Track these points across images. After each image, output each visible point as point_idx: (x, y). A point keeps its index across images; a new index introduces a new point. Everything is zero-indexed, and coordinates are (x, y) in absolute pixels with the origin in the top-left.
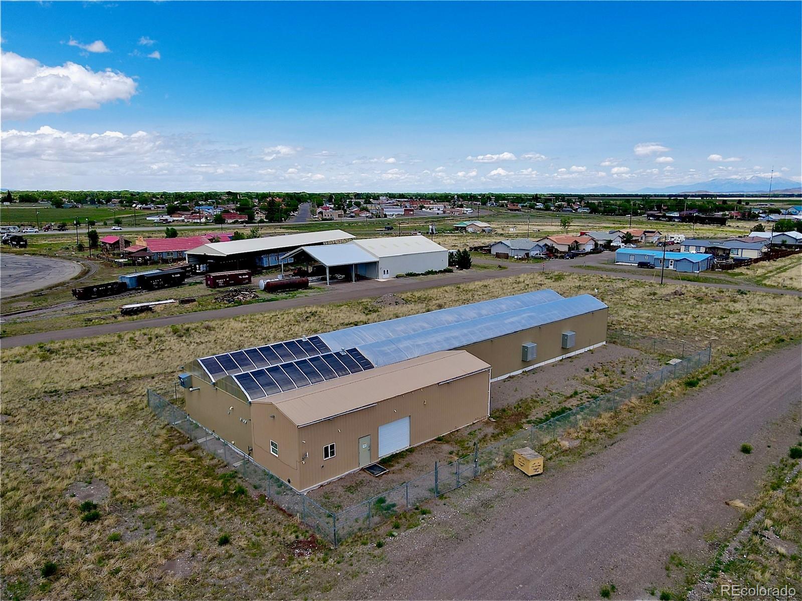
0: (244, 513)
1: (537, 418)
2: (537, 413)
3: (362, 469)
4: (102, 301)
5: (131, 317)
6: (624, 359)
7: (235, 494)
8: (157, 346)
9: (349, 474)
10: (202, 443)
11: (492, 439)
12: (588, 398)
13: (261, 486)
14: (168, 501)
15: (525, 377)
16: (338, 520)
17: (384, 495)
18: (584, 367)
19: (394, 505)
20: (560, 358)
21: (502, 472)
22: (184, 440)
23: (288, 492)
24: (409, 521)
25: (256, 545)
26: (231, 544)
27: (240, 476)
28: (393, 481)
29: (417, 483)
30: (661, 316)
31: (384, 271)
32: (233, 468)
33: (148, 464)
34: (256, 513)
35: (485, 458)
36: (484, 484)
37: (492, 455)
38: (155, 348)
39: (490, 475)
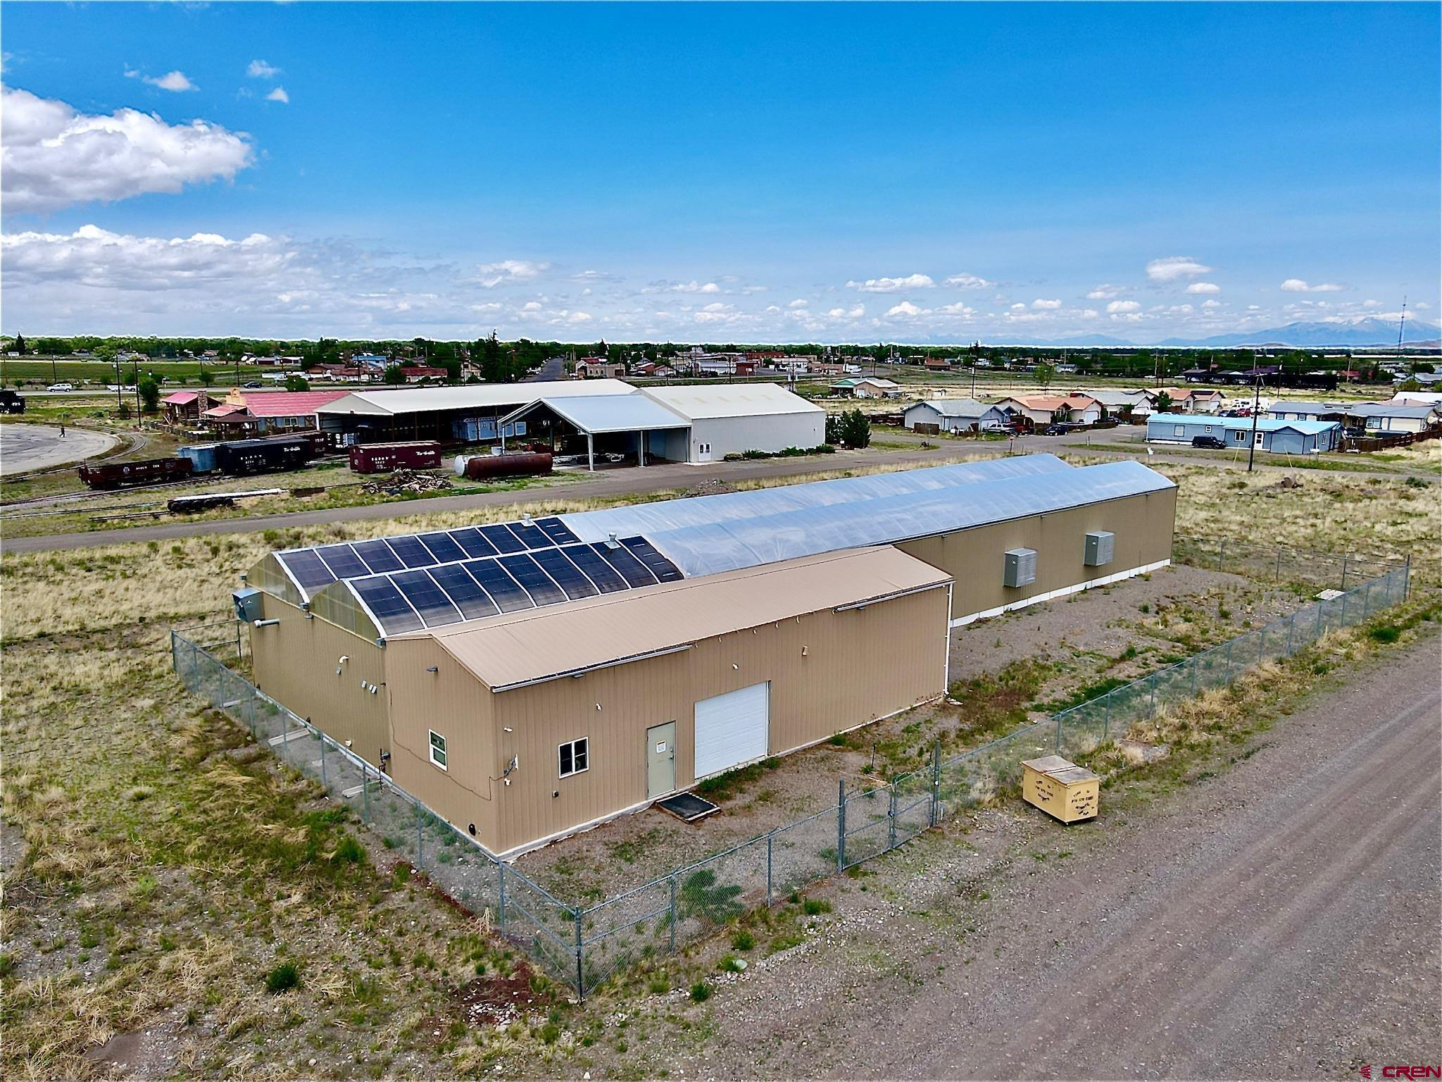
0: (349, 907)
1: (1055, 701)
2: (1054, 690)
3: (655, 805)
4: (140, 493)
5: (187, 517)
6: (1217, 591)
7: (336, 860)
8: (227, 563)
9: (623, 815)
10: (279, 746)
11: (960, 742)
12: (1160, 662)
13: (401, 842)
14: (162, 878)
15: (1012, 621)
16: (591, 926)
17: (711, 865)
18: (1138, 605)
19: (735, 890)
20: (1081, 587)
21: (995, 814)
22: (235, 739)
23: (469, 857)
24: (775, 930)
25: (368, 992)
26: (301, 988)
27: (356, 817)
28: (731, 833)
29: (790, 839)
30: (1268, 521)
31: (702, 447)
32: (340, 801)
33: (136, 789)
34: (380, 908)
35: (950, 782)
36: (957, 841)
37: (965, 776)
38: (221, 567)
39: (967, 820)
